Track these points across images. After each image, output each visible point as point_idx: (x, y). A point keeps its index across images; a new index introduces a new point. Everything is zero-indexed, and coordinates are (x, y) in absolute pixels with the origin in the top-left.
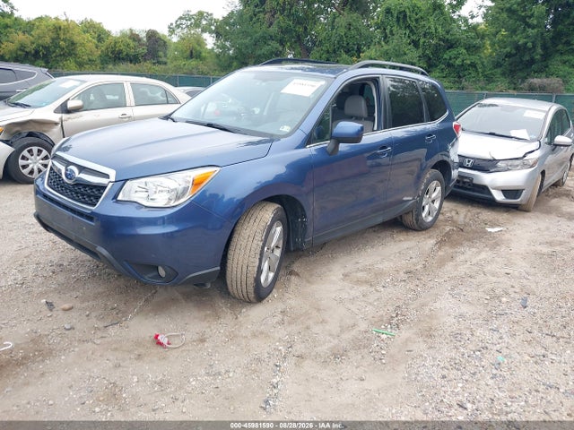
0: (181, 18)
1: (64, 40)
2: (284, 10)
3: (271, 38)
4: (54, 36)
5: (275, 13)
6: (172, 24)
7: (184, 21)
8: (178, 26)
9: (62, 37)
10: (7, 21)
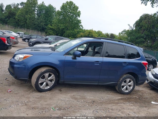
0: (123, 31)
1: (91, 35)
2: (147, 29)
3: (142, 37)
4: (89, 34)
5: (145, 30)
6: (120, 33)
7: (123, 32)
8: (121, 33)
9: (90, 34)
10: (81, 30)
